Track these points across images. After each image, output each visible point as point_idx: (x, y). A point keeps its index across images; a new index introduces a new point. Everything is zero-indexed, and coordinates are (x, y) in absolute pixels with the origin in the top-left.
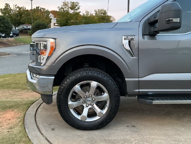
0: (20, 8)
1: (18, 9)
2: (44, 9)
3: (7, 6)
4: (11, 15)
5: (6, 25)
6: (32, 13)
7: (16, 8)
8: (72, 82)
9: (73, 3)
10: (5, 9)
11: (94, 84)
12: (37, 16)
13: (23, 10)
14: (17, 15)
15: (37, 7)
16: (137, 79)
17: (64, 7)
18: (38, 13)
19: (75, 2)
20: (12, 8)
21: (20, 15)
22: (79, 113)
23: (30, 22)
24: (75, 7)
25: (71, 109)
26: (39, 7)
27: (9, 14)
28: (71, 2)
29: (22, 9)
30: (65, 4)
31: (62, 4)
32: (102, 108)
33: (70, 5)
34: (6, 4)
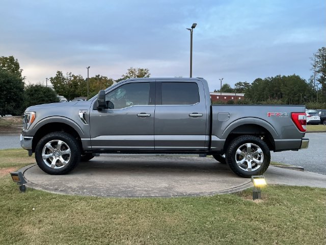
0: (75, 77)
1: (72, 78)
2: (106, 78)
3: (59, 74)
4: (63, 85)
5: (51, 99)
6: (89, 83)
7: (70, 76)
8: (44, 141)
9: (142, 70)
10: (57, 78)
11: (60, 142)
12: (95, 87)
13: (80, 79)
14: (70, 85)
15: (96, 76)
16: (89, 139)
17: (129, 75)
18: (96, 83)
19: (144, 69)
20: (65, 77)
21: (75, 86)
22: (50, 163)
23: (85, 94)
24: (144, 76)
25: (45, 159)
26: (99, 76)
27: (60, 84)
28: (139, 69)
29: (78, 78)
30: (132, 72)
31: (128, 72)
32: (66, 159)
33: (137, 72)
34: (59, 72)
